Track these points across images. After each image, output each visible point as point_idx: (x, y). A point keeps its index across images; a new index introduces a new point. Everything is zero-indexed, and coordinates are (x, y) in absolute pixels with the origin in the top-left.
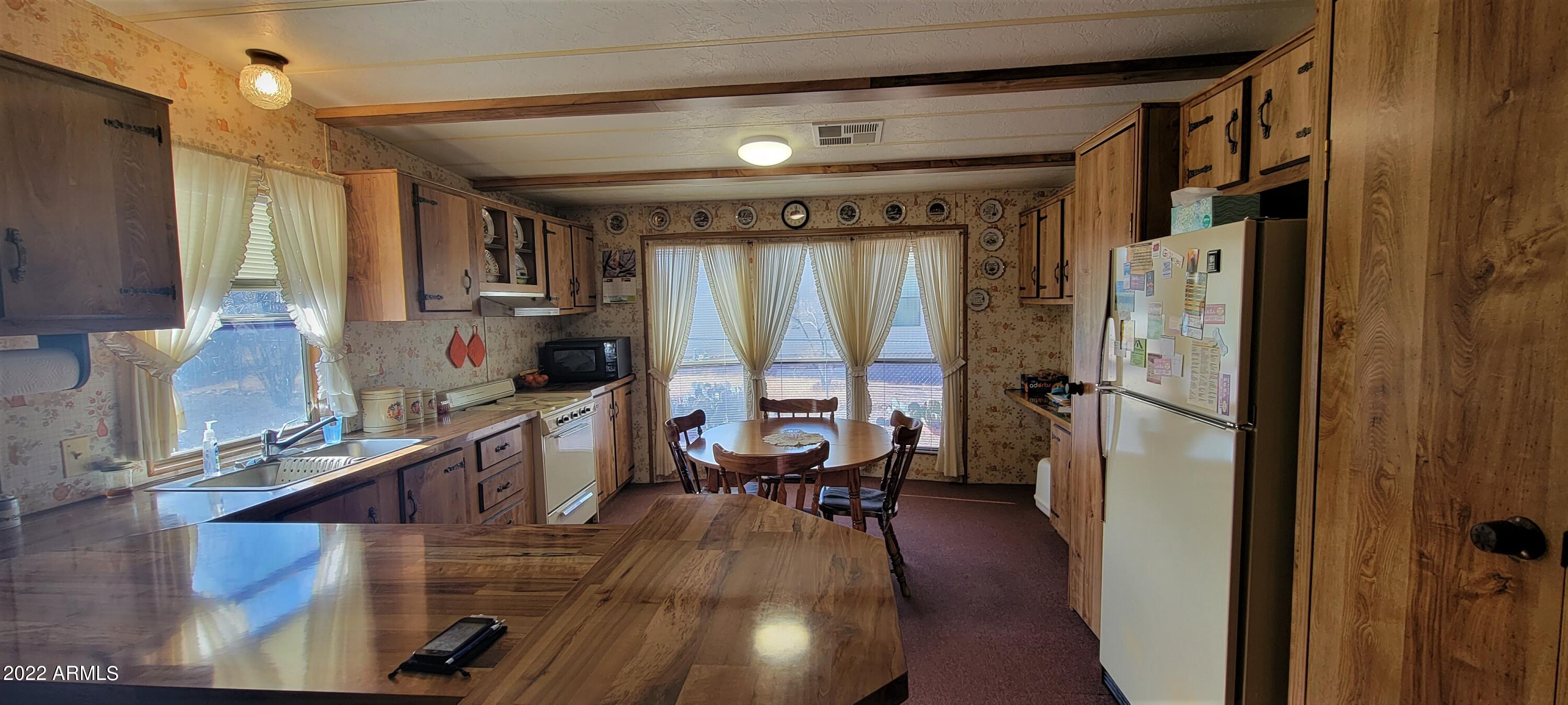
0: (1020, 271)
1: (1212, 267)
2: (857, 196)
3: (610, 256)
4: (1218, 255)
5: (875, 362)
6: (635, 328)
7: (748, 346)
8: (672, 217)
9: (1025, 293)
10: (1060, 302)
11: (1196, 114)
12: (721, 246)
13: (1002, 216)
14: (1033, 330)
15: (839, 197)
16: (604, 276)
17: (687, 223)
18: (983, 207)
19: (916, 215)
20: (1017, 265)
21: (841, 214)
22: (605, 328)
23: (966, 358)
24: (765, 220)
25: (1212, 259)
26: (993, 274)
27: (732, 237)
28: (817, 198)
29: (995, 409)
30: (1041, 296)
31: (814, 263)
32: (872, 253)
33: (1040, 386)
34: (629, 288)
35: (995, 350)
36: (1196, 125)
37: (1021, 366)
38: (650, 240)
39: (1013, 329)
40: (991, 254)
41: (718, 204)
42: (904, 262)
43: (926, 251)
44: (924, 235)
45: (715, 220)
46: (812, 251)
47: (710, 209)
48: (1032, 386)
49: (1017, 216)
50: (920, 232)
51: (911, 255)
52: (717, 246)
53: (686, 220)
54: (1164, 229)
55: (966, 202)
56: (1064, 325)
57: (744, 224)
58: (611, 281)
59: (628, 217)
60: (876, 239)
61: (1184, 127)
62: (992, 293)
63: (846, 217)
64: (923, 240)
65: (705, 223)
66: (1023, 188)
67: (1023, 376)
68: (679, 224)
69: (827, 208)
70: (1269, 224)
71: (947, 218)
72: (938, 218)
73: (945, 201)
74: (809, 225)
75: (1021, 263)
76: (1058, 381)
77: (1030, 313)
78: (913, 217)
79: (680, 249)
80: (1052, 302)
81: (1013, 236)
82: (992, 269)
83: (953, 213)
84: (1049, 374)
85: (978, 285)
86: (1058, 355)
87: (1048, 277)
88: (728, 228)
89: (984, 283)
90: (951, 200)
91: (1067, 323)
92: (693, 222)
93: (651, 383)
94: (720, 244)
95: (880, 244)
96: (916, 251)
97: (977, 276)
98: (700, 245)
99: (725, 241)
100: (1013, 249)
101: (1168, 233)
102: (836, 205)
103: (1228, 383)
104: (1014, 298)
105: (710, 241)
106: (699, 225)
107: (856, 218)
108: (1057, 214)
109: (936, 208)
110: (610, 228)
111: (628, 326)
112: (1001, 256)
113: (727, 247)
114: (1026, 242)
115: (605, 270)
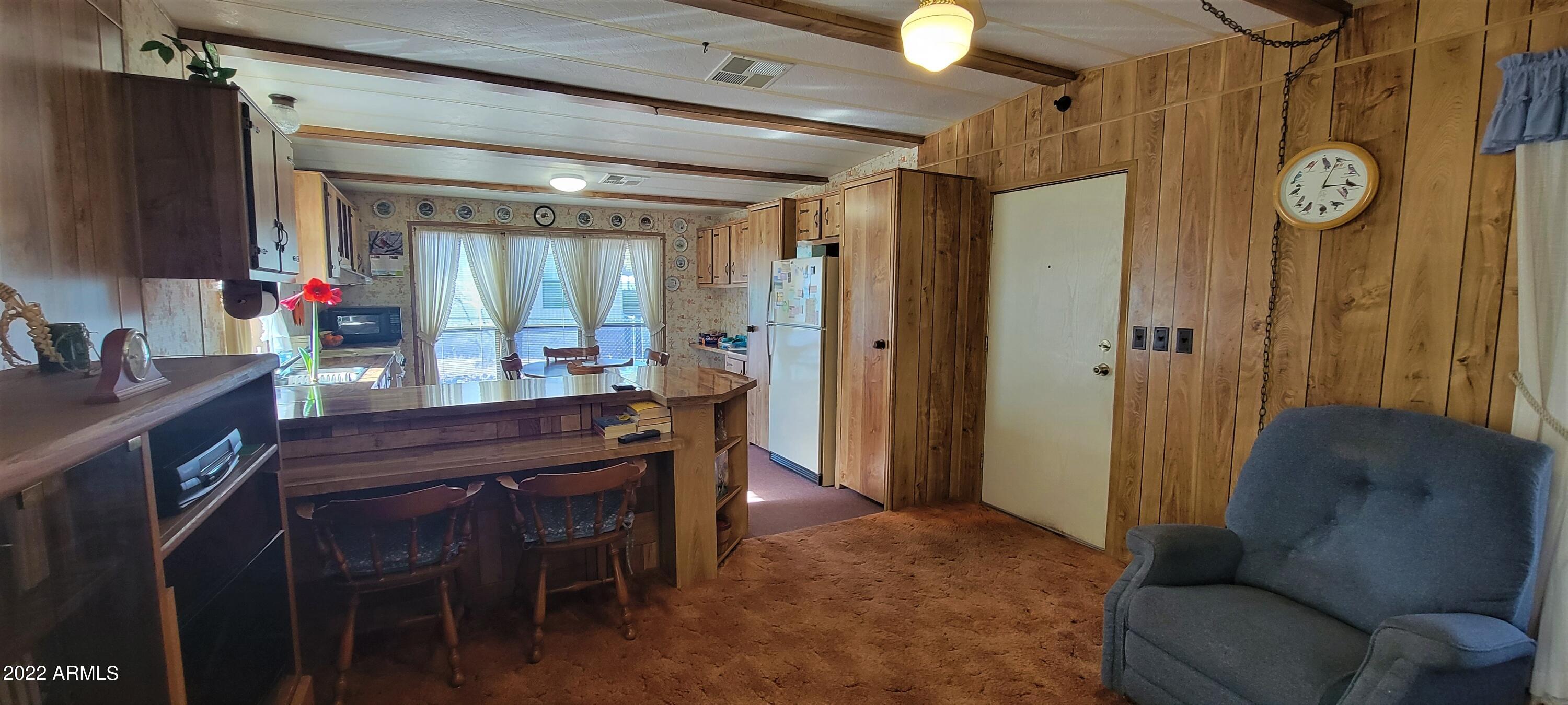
0: (698, 266)
1: (812, 272)
2: (591, 207)
3: (377, 237)
4: (814, 268)
5: (603, 326)
6: (402, 299)
7: (502, 313)
8: (438, 208)
9: (702, 280)
10: (729, 286)
11: (803, 207)
12: (479, 235)
13: (687, 230)
14: (705, 305)
15: (577, 206)
16: (371, 253)
17: (452, 214)
18: (675, 223)
19: (631, 224)
20: (696, 262)
21: (579, 219)
22: (372, 298)
23: (665, 322)
24: (519, 218)
25: (812, 269)
26: (682, 267)
27: (490, 228)
28: (561, 205)
29: (683, 356)
30: (715, 282)
31: (555, 252)
32: (599, 247)
33: (711, 339)
34: (397, 265)
35: (683, 317)
36: (803, 212)
37: (699, 327)
38: (418, 225)
39: (694, 304)
40: (680, 254)
41: (479, 201)
42: (623, 257)
43: (638, 249)
44: (636, 238)
45: (478, 214)
46: (553, 243)
47: (473, 205)
48: (707, 340)
49: (696, 231)
50: (634, 236)
51: (628, 250)
52: (476, 234)
53: (451, 212)
54: (794, 256)
55: (664, 218)
56: (723, 301)
57: (502, 219)
58: (379, 258)
59: (395, 204)
60: (602, 238)
61: (798, 212)
62: (681, 280)
63: (583, 221)
64: (636, 241)
65: (469, 216)
66: (700, 214)
67: (700, 334)
68: (445, 214)
69: (569, 214)
70: (829, 258)
71: (652, 228)
72: (647, 228)
73: (651, 216)
74: (554, 225)
75: (699, 261)
76: (721, 336)
77: (703, 293)
78: (629, 225)
79: (444, 235)
80: (722, 286)
81: (693, 243)
82: (681, 264)
83: (656, 225)
84: (716, 332)
85: (672, 274)
86: (720, 320)
87: (720, 271)
88: (488, 222)
89: (676, 273)
90: (655, 215)
91: (725, 300)
92: (458, 215)
93: (419, 345)
94: (478, 233)
95: (605, 242)
96: (631, 247)
97: (671, 267)
98: (461, 232)
99: (482, 231)
100: (693, 251)
101: (796, 258)
102: (576, 213)
103: (818, 314)
104: (694, 283)
105: (470, 230)
106: (462, 217)
107: (590, 223)
108: (726, 234)
109: (645, 220)
110: (377, 212)
111: (396, 297)
112: (686, 256)
113: (483, 236)
114: (703, 249)
115: (371, 247)
